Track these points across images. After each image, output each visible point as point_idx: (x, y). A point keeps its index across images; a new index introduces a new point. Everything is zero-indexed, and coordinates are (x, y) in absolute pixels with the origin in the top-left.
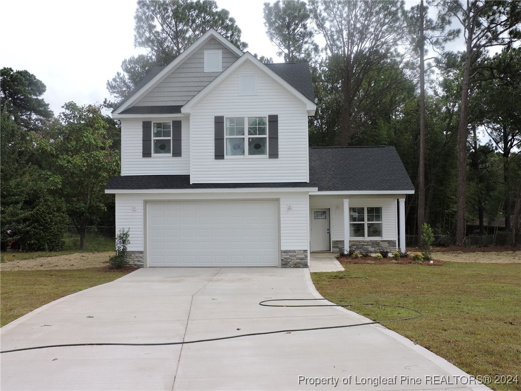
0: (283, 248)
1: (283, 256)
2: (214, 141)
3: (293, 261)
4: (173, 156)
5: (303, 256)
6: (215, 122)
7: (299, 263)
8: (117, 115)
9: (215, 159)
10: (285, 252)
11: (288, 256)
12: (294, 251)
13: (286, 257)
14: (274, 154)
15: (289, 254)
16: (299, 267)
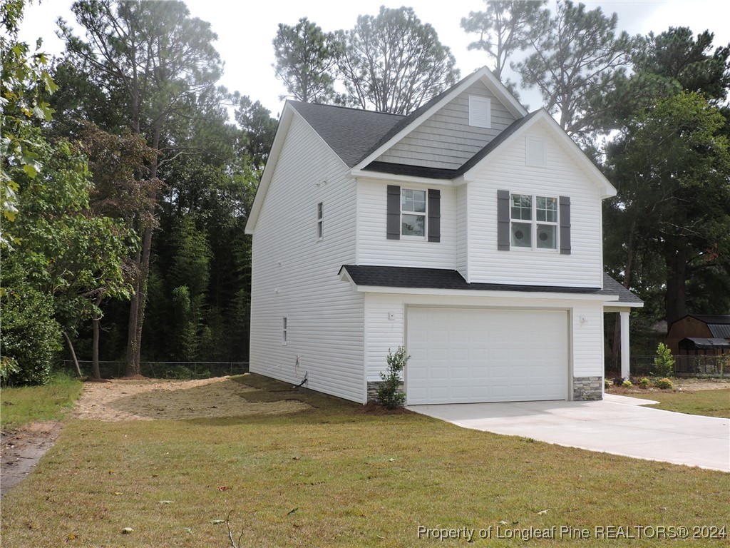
0: (576, 375)
1: (577, 385)
2: (496, 226)
3: (586, 392)
4: (429, 241)
5: (598, 385)
6: (498, 199)
7: (593, 394)
8: (359, 171)
9: (499, 249)
10: (579, 379)
11: (582, 385)
12: (588, 379)
13: (579, 386)
14: (566, 249)
15: (583, 382)
16: (593, 400)
